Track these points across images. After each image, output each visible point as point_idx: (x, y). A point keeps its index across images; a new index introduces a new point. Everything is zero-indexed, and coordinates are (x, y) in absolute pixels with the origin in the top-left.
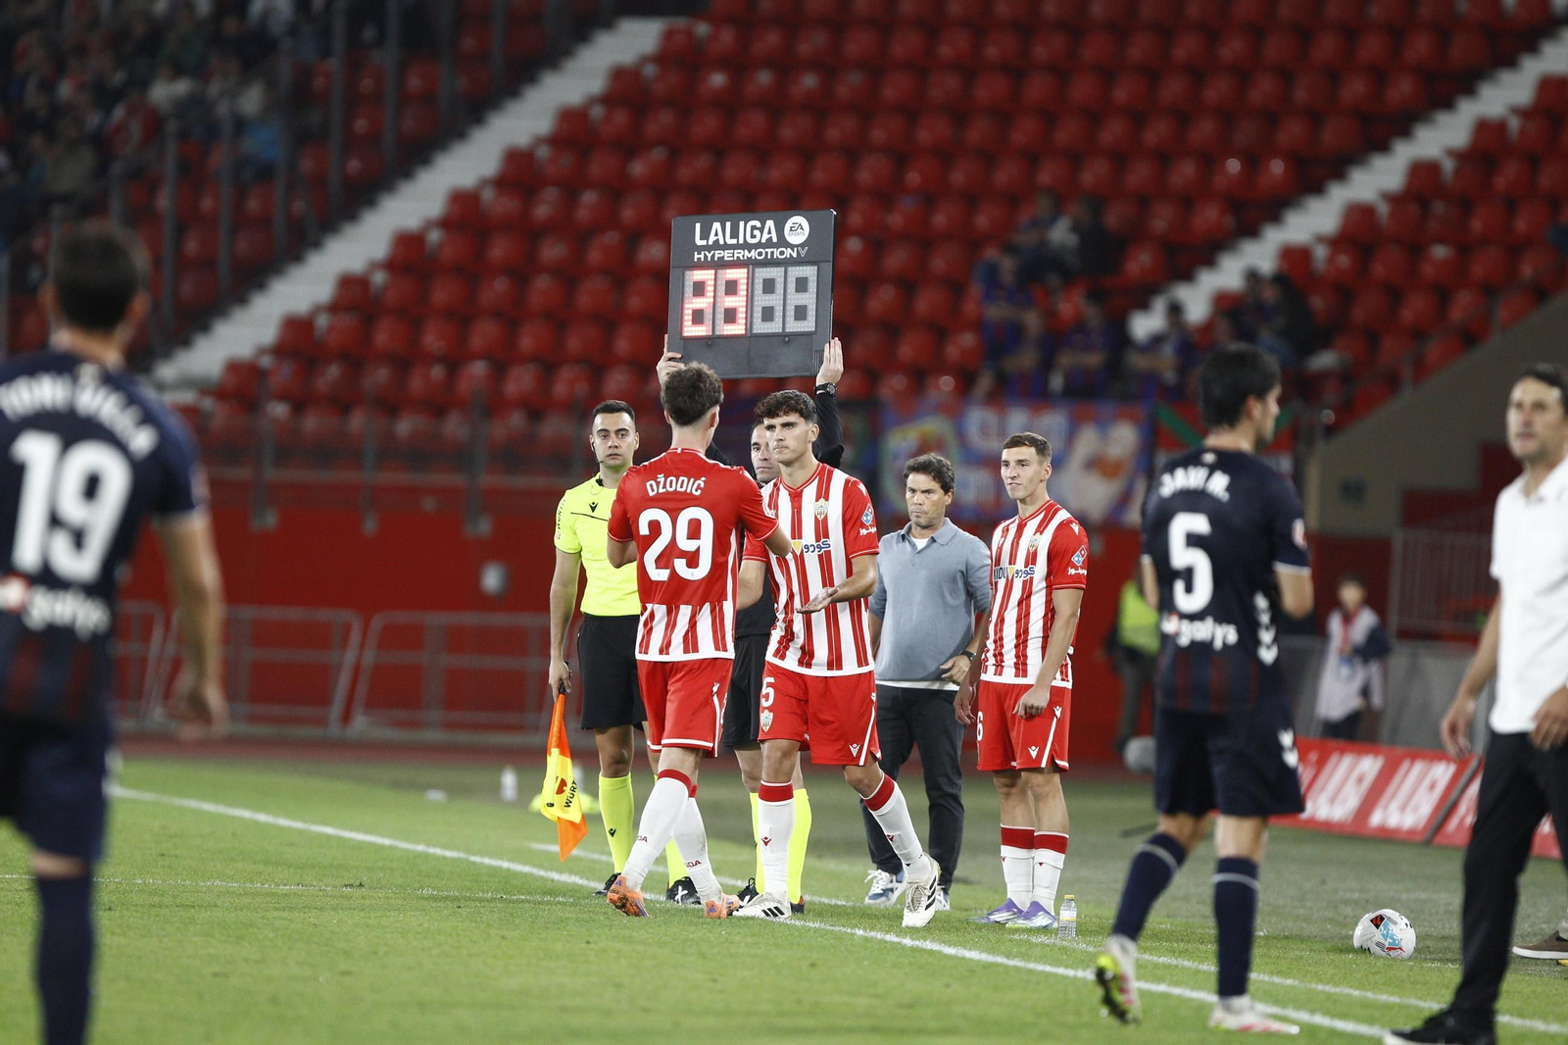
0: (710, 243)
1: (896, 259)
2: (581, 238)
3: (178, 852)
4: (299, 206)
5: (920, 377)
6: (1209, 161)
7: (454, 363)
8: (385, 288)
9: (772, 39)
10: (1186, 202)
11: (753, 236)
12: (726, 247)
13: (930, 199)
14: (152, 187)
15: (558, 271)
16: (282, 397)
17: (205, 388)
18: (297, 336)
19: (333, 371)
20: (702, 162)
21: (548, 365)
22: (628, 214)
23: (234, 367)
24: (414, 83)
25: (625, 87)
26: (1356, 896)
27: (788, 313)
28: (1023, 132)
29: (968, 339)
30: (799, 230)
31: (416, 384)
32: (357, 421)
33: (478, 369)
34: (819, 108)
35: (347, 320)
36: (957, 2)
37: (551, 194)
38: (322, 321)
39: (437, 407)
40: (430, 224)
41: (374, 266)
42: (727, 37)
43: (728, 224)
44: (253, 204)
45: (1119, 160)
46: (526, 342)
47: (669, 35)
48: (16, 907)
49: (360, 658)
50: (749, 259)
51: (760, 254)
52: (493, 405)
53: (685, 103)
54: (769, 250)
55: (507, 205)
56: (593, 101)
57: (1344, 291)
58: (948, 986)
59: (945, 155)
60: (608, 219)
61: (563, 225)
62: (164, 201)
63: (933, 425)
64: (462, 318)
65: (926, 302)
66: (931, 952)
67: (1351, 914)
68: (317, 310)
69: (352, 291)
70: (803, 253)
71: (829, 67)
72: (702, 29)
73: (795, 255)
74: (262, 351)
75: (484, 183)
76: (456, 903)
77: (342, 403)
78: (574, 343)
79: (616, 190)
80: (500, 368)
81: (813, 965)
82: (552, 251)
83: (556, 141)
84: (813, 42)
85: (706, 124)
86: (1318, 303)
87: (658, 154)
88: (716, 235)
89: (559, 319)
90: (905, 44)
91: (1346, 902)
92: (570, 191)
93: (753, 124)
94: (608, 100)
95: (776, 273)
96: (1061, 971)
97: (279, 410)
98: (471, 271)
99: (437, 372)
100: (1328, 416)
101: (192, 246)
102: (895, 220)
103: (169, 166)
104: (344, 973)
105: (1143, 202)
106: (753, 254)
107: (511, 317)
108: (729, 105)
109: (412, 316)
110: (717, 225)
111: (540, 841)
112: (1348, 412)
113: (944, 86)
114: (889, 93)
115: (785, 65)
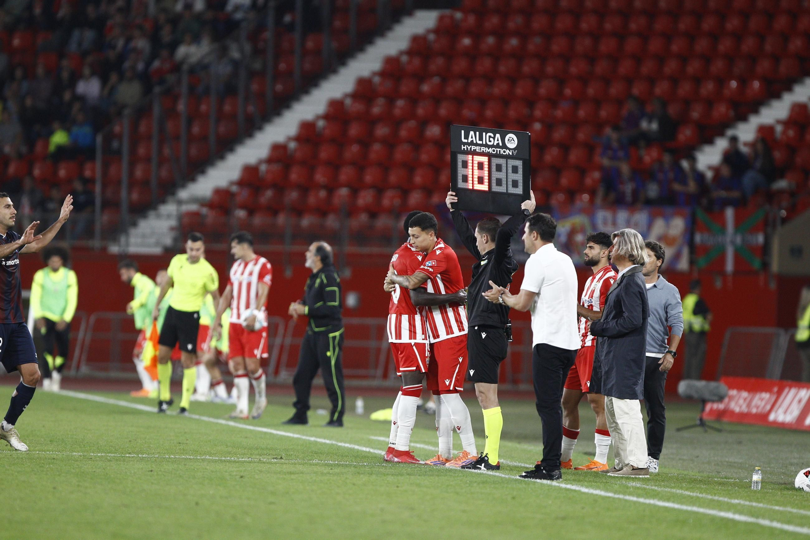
0: (469, 141)
1: (559, 134)
2: (396, 124)
3: (188, 442)
4: (251, 109)
5: (571, 195)
6: (721, 82)
7: (331, 189)
8: (296, 150)
9: (495, 20)
10: (709, 103)
11: (490, 141)
12: (477, 145)
13: (576, 103)
14: (176, 98)
15: (384, 141)
16: (242, 207)
17: (203, 202)
18: (250, 175)
19: (269, 193)
20: (459, 84)
21: (380, 189)
22: (420, 111)
23: (218, 192)
24: (310, 44)
25: (418, 45)
26: (795, 461)
27: (509, 183)
28: (625, 67)
29: (597, 175)
30: (512, 141)
31: (312, 200)
32: (281, 219)
33: (344, 191)
34: (519, 56)
35: (275, 167)
36: (589, 2)
37: (381, 101)
38: (263, 168)
39: (322, 211)
40: (318, 117)
41: (290, 139)
42: (471, 19)
43: (478, 133)
44: (227, 108)
45: (675, 81)
46: (368, 178)
47: (441, 19)
48: (103, 470)
49: (283, 342)
50: (489, 152)
51: (494, 151)
52: (352, 211)
53: (450, 54)
54: (498, 150)
55: (358, 107)
56: (402, 53)
57: (791, 149)
58: (583, 508)
59: (584, 80)
60: (410, 114)
61: (387, 117)
62: (181, 107)
63: (579, 220)
64: (335, 165)
65: (574, 156)
66: (575, 491)
67: (794, 471)
68: (261, 162)
69: (279, 152)
70: (515, 153)
71: (524, 35)
72: (458, 15)
73: (511, 154)
74: (232, 183)
75: (346, 96)
76: (331, 467)
77: (273, 210)
78: (393, 178)
79: (414, 99)
80: (355, 191)
81: (514, 498)
82: (382, 131)
83: (383, 74)
84: (515, 22)
85: (461, 65)
86: (777, 155)
87: (436, 80)
88: (472, 138)
89: (385, 166)
90: (563, 22)
91: (791, 464)
92: (391, 100)
93: (486, 64)
94: (410, 52)
95: (502, 161)
96: (641, 500)
97: (241, 213)
98: (340, 141)
99: (323, 194)
100: (784, 213)
101: (196, 130)
102: (559, 113)
103: (184, 89)
104: (271, 503)
105: (687, 103)
106: (490, 150)
107: (360, 166)
108: (473, 55)
109: (310, 164)
110: (472, 133)
111: (376, 435)
112: (793, 211)
113: (584, 44)
114: (555, 48)
115: (501, 34)
